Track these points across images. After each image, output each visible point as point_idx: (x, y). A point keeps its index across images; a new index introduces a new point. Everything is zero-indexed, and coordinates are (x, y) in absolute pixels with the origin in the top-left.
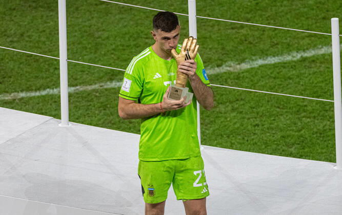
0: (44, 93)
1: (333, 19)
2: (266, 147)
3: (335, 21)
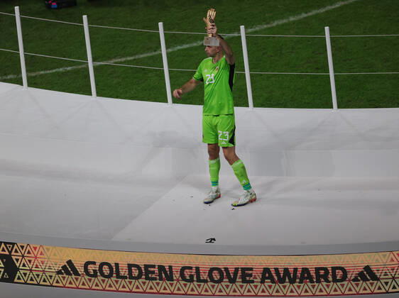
0: (54, 71)
1: (159, 23)
3: (160, 25)
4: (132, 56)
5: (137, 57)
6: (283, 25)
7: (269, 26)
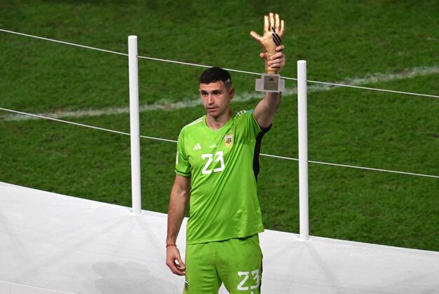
1: (130, 37)
2: (158, 197)
4: (99, 108)
5: (110, 111)
6: (430, 78)
7: (400, 76)
